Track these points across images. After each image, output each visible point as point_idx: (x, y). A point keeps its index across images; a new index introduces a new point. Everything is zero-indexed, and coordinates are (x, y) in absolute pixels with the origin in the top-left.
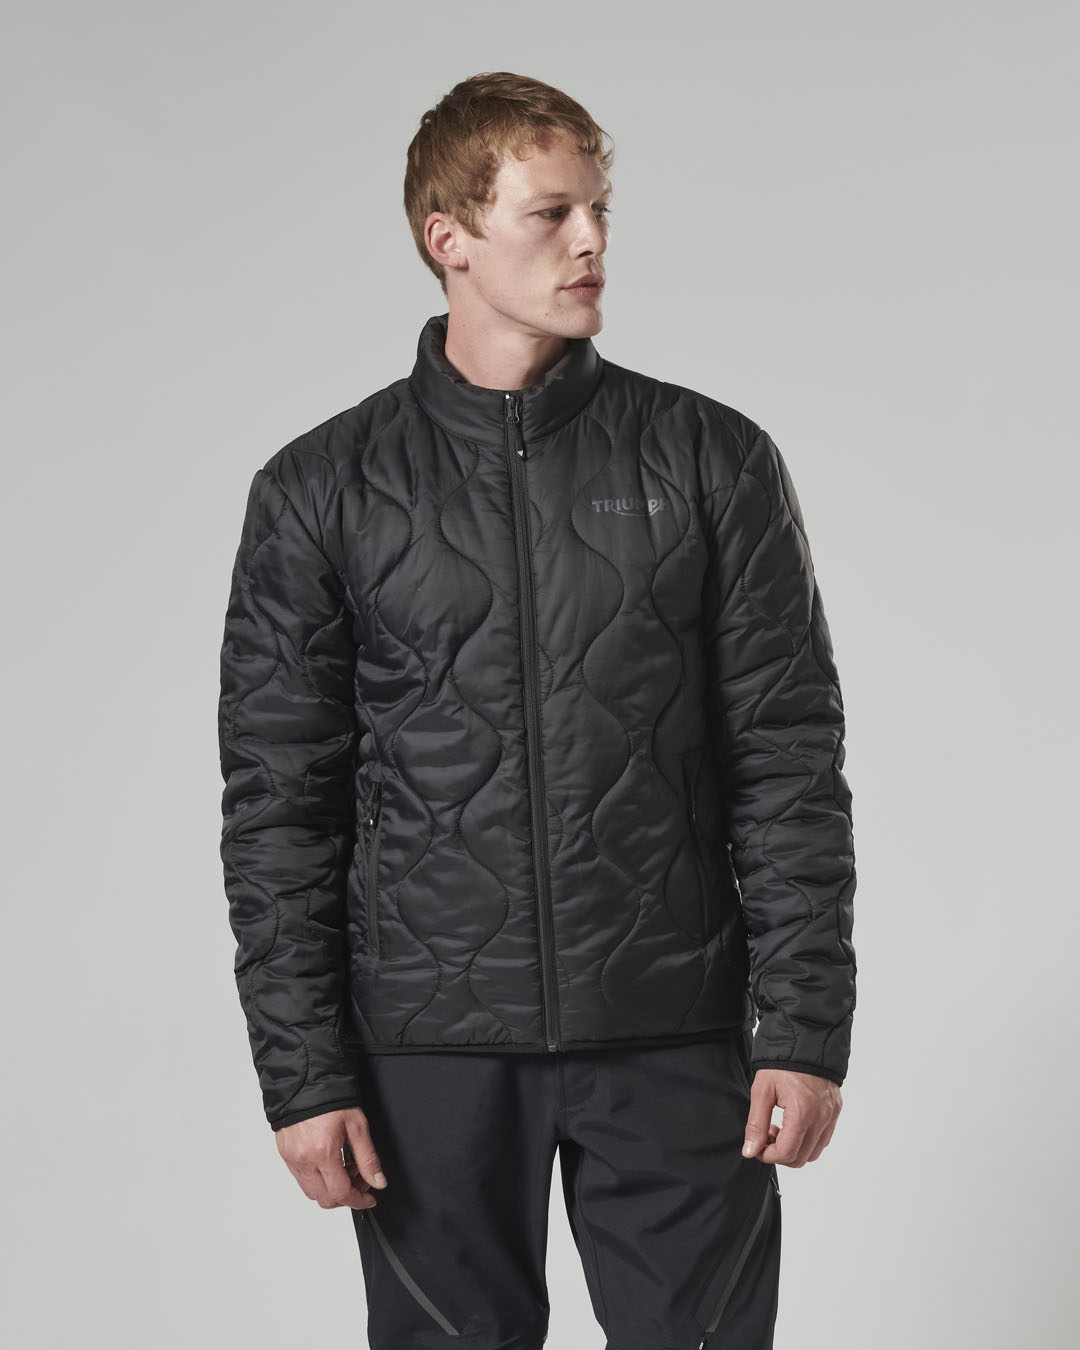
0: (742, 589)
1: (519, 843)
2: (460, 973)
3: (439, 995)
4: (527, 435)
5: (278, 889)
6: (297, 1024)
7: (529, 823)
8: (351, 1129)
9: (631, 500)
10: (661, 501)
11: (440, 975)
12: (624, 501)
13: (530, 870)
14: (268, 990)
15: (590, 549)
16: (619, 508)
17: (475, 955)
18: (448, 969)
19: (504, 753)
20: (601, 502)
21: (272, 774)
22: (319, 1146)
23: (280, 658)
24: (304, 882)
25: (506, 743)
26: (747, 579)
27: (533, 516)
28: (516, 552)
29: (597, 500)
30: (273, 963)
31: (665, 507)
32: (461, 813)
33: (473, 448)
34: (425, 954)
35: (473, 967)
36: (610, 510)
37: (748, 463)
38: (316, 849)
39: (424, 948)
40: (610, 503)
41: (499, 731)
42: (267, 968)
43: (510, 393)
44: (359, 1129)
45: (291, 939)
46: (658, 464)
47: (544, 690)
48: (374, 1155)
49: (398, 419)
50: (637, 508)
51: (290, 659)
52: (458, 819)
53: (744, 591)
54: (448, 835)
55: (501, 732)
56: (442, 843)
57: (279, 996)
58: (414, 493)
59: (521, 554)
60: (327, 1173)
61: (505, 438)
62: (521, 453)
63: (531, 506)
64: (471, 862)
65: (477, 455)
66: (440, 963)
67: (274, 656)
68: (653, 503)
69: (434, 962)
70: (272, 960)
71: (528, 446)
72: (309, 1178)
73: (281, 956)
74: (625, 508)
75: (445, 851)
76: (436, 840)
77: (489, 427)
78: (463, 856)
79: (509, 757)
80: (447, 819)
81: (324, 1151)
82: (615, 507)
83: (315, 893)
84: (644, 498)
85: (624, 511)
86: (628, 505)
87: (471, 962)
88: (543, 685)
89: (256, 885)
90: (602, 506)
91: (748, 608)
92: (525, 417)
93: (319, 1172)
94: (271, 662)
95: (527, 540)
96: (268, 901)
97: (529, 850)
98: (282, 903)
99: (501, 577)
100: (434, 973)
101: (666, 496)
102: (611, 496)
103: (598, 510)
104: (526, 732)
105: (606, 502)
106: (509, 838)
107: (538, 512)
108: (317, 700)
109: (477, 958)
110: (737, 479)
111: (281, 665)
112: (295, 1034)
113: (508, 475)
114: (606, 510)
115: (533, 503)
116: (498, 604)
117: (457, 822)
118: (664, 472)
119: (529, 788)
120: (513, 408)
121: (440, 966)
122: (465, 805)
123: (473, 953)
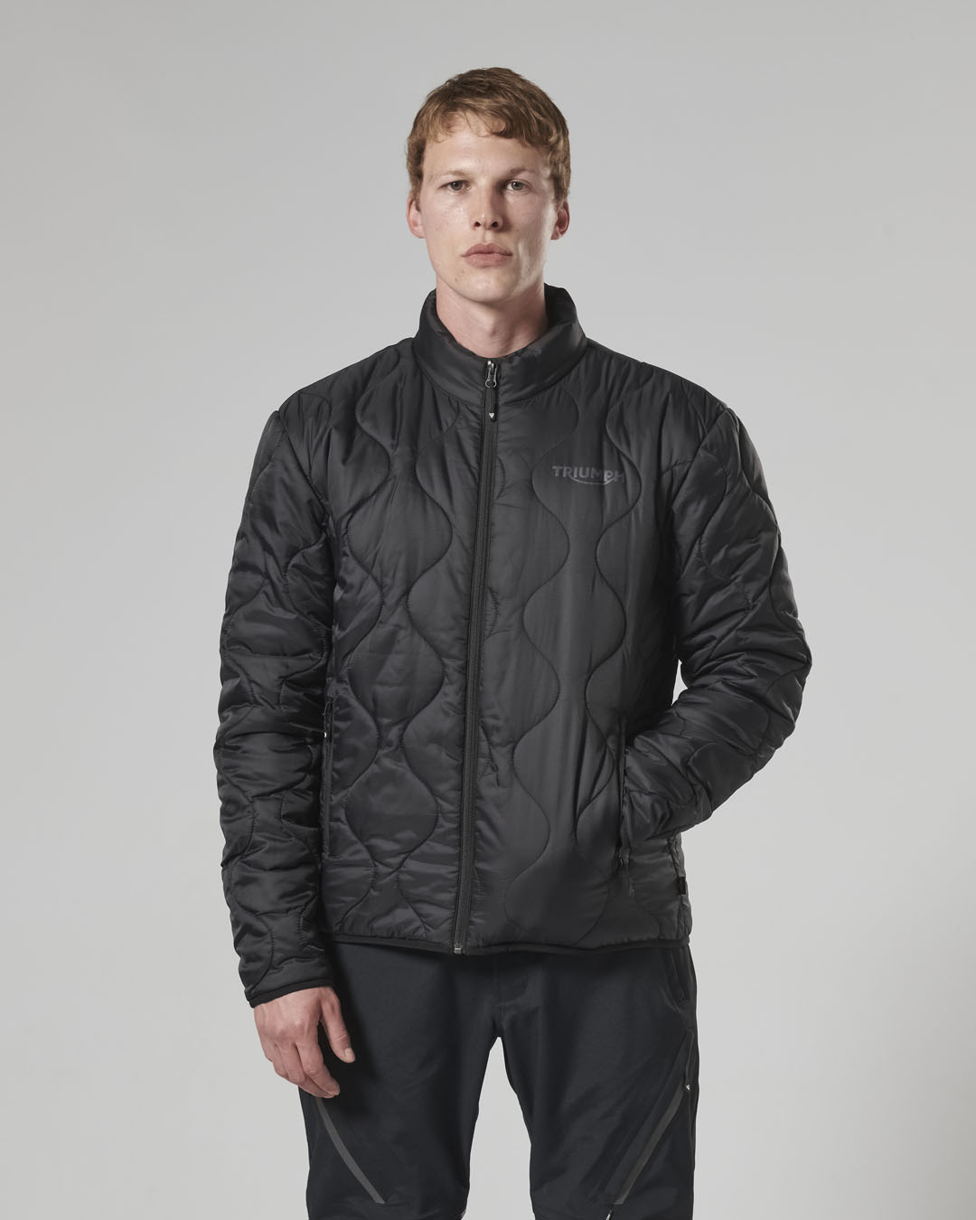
0: (699, 555)
1: (452, 761)
2: (390, 874)
3: (372, 891)
4: (502, 399)
5: (254, 791)
6: (265, 913)
7: (462, 745)
8: (326, 1008)
9: (588, 469)
10: (616, 473)
11: (376, 874)
12: (581, 469)
13: (460, 788)
14: (245, 882)
15: (544, 507)
16: (575, 476)
17: (405, 859)
18: (382, 869)
19: (446, 680)
20: (561, 468)
21: (253, 685)
22: (298, 1023)
23: (267, 575)
24: (278, 785)
25: (449, 671)
26: (703, 546)
27: (498, 470)
28: (478, 503)
29: (556, 465)
30: (249, 858)
31: (620, 479)
32: (405, 729)
33: (455, 405)
34: (365, 855)
35: (402, 869)
36: (568, 477)
37: (707, 440)
38: (293, 756)
39: (364, 849)
40: (568, 470)
41: (443, 659)
42: (243, 862)
43: (492, 360)
44: (333, 1008)
45: (263, 837)
46: (620, 441)
47: (488, 627)
48: (345, 1032)
49: (395, 374)
50: (592, 477)
51: (275, 579)
52: (402, 735)
53: (701, 557)
54: (391, 749)
55: (446, 660)
56: (387, 756)
57: (253, 888)
58: (396, 437)
59: (482, 505)
60: (303, 1048)
61: (484, 399)
62: (492, 415)
63: (498, 464)
64: (410, 776)
65: (458, 411)
66: (377, 863)
67: (261, 573)
68: (609, 474)
69: (371, 862)
70: (248, 855)
71: (501, 410)
72: (286, 1052)
73: (257, 851)
74: (581, 476)
75: (387, 763)
76: (381, 752)
77: (470, 388)
78: (402, 768)
79: (451, 683)
80: (393, 734)
81: (302, 1027)
82: (572, 474)
83: (289, 795)
84: (600, 467)
85: (578, 478)
86: (584, 473)
87: (401, 864)
88: (488, 623)
89: (237, 787)
90: (561, 472)
91: (705, 571)
92: (502, 382)
93: (296, 1048)
94: (259, 579)
95: (490, 492)
96: (245, 802)
97: (461, 769)
98: (258, 805)
99: (462, 523)
100: (371, 871)
101: (622, 470)
102: (570, 464)
103: (557, 475)
104: (467, 663)
105: (565, 469)
106: (444, 756)
107: (503, 468)
108: (294, 616)
109: (408, 861)
110: (695, 454)
111: (267, 581)
112: (263, 922)
113: (481, 433)
114: (564, 475)
115: (500, 461)
116: (455, 547)
117: (401, 738)
118: (624, 449)
119: (465, 713)
120: (492, 374)
121: (376, 866)
122: (408, 723)
123: (403, 856)
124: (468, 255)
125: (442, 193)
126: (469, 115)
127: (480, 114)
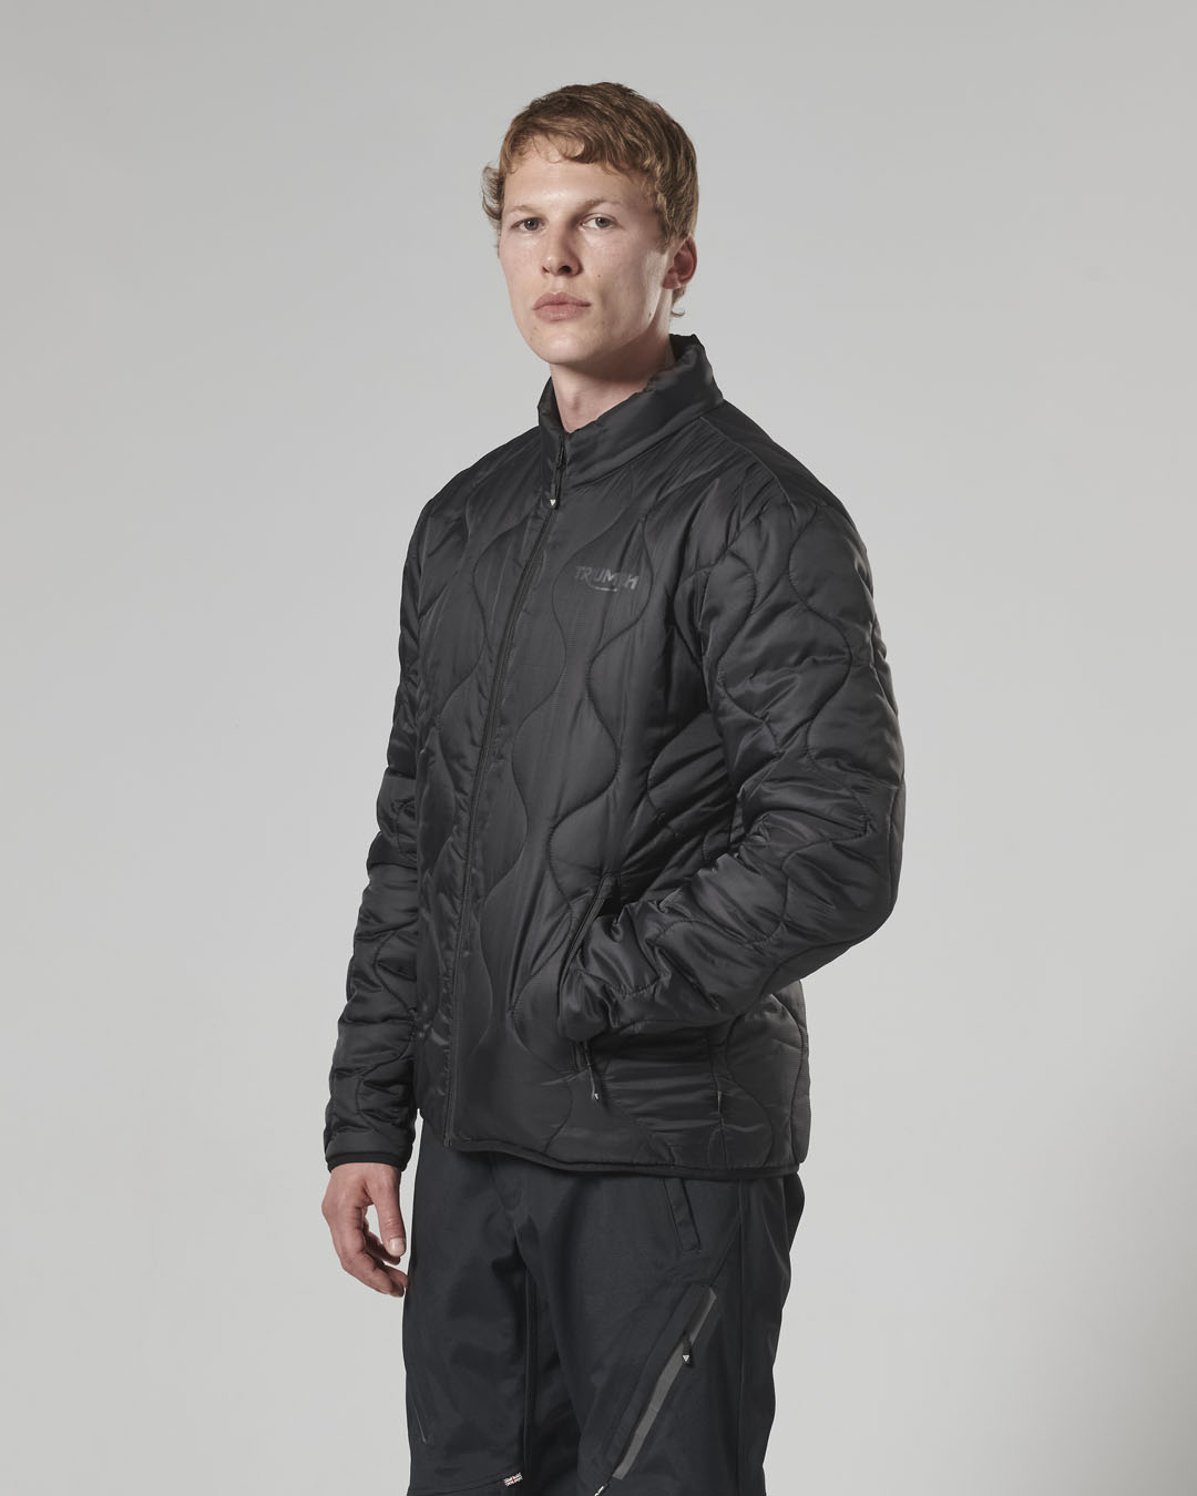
4: (569, 482)
7: (461, 897)
8: (372, 1188)
9: (603, 571)
12: (598, 571)
15: (555, 616)
16: (591, 579)
20: (583, 569)
24: (381, 925)
29: (580, 564)
36: (584, 580)
37: (740, 539)
38: (403, 893)
40: (587, 571)
44: (380, 1189)
50: (604, 581)
55: (457, 794)
59: (514, 609)
62: (553, 501)
71: (563, 494)
82: (589, 577)
83: (393, 939)
84: (617, 569)
85: (593, 581)
86: (598, 576)
90: (582, 573)
92: (567, 460)
95: (525, 594)
97: (458, 925)
101: (639, 573)
103: (577, 576)
107: (541, 567)
110: (720, 556)
114: (582, 578)
124: (537, 308)
125: (514, 235)
126: (539, 138)
127: (551, 136)
